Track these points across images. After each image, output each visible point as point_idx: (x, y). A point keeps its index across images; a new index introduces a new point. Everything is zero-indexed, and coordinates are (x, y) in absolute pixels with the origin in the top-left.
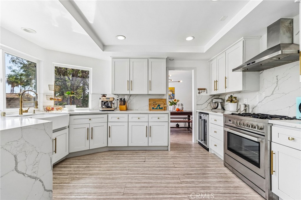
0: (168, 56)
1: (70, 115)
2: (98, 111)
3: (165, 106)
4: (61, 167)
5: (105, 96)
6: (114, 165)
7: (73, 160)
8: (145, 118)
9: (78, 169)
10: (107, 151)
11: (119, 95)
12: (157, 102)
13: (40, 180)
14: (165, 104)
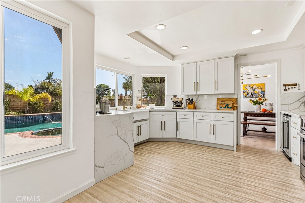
0: (237, 53)
1: (150, 111)
2: (171, 109)
3: (235, 105)
4: (144, 146)
5: (176, 97)
6: (177, 151)
7: (152, 143)
8: (209, 116)
9: (152, 148)
10: (176, 142)
11: (189, 95)
12: (225, 102)
13: (127, 144)
14: (235, 103)
